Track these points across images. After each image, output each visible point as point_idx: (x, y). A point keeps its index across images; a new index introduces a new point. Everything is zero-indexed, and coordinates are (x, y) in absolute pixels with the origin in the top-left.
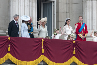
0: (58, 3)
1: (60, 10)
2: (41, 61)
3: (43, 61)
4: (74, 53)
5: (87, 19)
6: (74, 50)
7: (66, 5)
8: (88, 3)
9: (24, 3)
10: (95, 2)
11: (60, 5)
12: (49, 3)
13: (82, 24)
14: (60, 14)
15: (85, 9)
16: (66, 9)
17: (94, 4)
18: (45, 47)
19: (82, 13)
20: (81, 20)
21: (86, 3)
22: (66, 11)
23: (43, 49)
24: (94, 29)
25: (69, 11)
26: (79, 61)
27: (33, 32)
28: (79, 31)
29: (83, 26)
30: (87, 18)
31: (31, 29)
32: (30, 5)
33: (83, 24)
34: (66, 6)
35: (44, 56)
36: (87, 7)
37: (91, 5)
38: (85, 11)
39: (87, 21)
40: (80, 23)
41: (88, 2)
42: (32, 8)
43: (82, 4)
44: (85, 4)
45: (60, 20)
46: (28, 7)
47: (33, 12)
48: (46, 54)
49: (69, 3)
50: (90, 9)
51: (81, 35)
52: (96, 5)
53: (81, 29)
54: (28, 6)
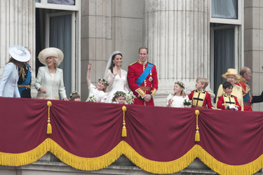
0: (85, 16)
1: (91, 34)
2: (46, 152)
3: (49, 153)
4: (124, 133)
5: (156, 54)
6: (124, 127)
7: (104, 22)
8: (156, 17)
9: (6, 15)
10: (174, 14)
11: (91, 20)
12: (65, 16)
13: (146, 66)
14: (91, 42)
15: (150, 32)
16: (104, 30)
17: (172, 19)
18: (56, 119)
19: (144, 41)
20: (143, 56)
21: (153, 16)
22: (104, 36)
23: (49, 125)
24: (172, 77)
25: (113, 34)
26: (136, 154)
27: (30, 84)
28: (138, 81)
29: (147, 71)
30: (156, 51)
31: (26, 77)
32: (20, 21)
33: (149, 65)
34: (106, 24)
35: (52, 141)
36: (156, 25)
37: (164, 22)
38: (150, 35)
39: (155, 59)
40: (141, 63)
41: (156, 14)
42: (24, 27)
43: (143, 19)
44: (150, 19)
45: (91, 56)
46: (14, 26)
47: (26, 37)
48: (58, 137)
49: (114, 17)
50: (163, 31)
51: (141, 91)
52: (176, 22)
53: (142, 79)
54: (14, 22)
